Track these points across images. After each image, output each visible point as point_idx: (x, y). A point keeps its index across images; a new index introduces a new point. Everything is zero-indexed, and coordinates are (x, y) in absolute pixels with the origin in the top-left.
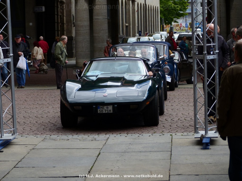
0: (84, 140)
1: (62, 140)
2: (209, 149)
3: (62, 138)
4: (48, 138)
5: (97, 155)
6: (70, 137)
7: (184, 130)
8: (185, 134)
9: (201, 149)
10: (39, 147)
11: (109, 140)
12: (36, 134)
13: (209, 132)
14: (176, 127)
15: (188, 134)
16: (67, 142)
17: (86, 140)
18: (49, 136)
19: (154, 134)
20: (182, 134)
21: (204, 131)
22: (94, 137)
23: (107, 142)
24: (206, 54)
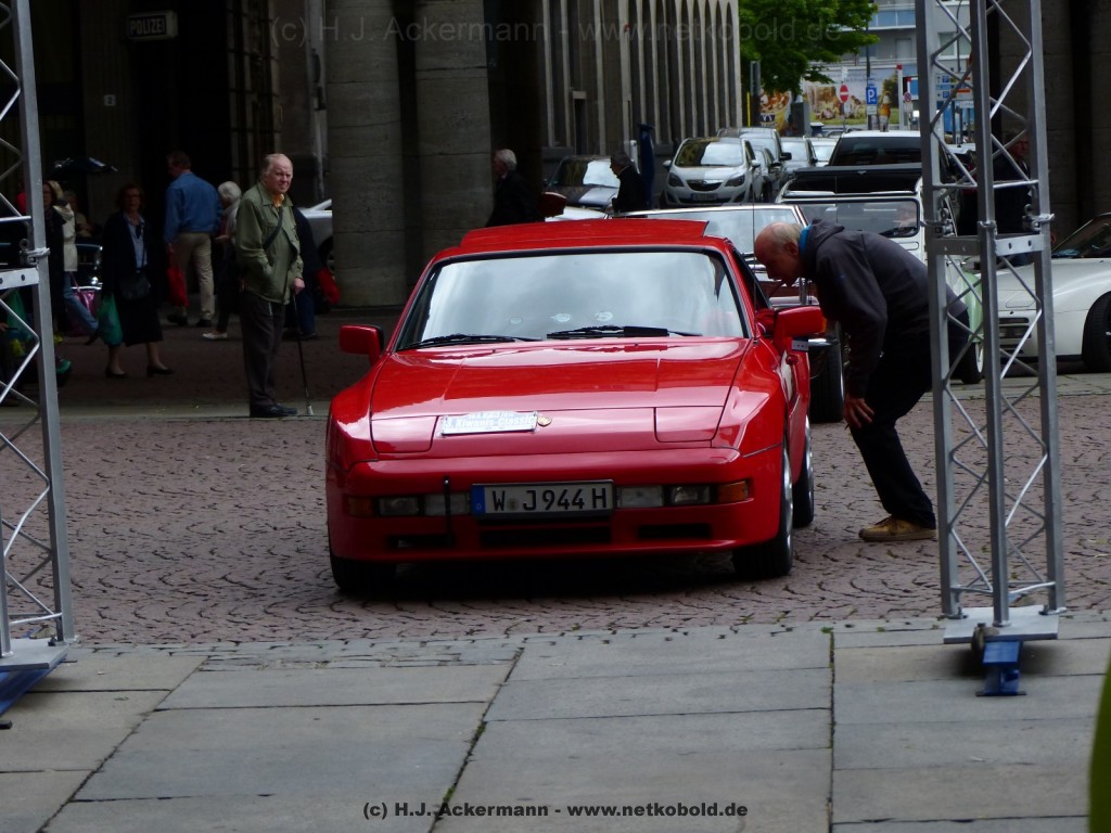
0: (405, 662)
1: (297, 666)
2: (1013, 694)
3: (293, 655)
4: (226, 656)
5: (470, 736)
6: (334, 648)
7: (889, 606)
8: (896, 622)
9: (979, 695)
10: (186, 702)
11: (524, 659)
12: (167, 638)
13: (1012, 611)
14: (851, 590)
15: (908, 623)
16: (321, 671)
17: (412, 664)
18: (232, 646)
19: (742, 628)
20: (882, 623)
21: (992, 609)
22: (448, 647)
23: (515, 670)
24: (991, 229)
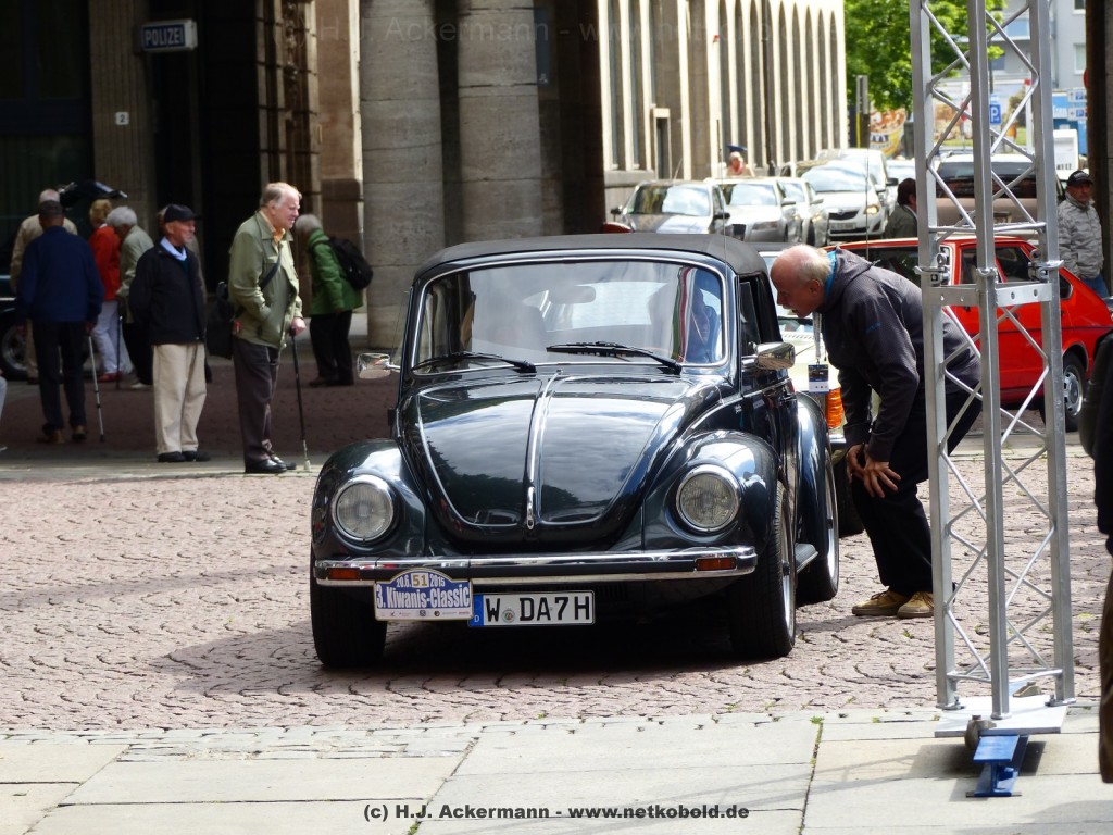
0: (345, 753)
1: (226, 756)
3: (223, 745)
4: (151, 744)
6: (270, 737)
7: (892, 693)
8: (896, 711)
9: (969, 796)
10: (94, 797)
11: (477, 750)
12: (90, 724)
13: (1014, 703)
14: (854, 675)
15: (908, 713)
16: (250, 763)
17: (353, 755)
18: (159, 733)
19: (725, 718)
20: (880, 713)
21: (989, 700)
22: (397, 737)
23: (464, 764)
24: (991, 278)
